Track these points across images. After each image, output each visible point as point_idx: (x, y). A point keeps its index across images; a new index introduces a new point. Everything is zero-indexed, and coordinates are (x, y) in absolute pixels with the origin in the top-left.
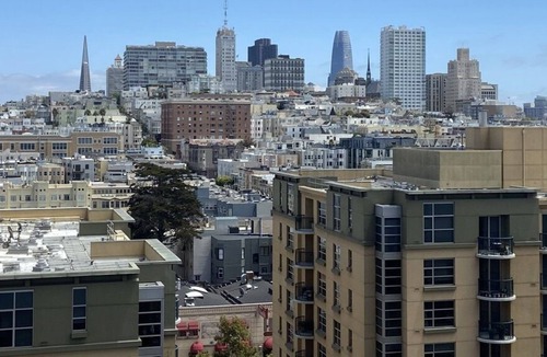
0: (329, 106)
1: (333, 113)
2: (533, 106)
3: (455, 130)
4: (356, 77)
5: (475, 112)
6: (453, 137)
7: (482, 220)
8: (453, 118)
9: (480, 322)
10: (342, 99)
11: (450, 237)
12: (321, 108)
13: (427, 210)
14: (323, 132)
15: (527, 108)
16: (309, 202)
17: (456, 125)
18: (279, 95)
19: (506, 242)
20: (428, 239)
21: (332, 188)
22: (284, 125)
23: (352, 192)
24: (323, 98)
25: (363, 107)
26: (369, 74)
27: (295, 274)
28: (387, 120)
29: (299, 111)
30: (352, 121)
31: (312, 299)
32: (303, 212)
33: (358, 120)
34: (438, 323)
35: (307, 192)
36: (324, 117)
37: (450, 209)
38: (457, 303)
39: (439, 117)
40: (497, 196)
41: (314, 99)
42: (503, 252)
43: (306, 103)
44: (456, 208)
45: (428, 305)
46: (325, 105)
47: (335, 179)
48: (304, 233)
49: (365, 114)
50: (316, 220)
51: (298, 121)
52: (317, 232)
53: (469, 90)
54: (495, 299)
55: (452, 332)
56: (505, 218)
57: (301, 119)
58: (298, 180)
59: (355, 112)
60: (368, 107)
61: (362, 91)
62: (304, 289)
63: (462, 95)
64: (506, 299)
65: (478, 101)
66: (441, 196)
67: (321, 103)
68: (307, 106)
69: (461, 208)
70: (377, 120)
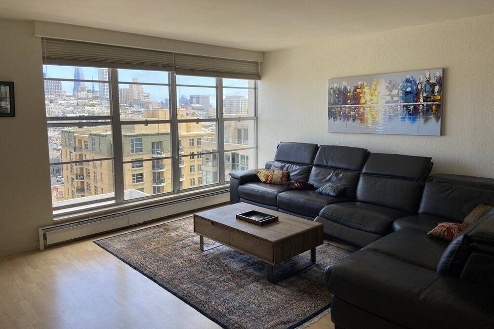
0: (76, 102)
1: (78, 104)
2: (164, 102)
3: (134, 112)
4: (87, 89)
5: (142, 105)
6: (133, 115)
7: (153, 144)
8: (133, 107)
9: (153, 179)
10: (81, 99)
11: (141, 150)
12: (71, 102)
13: (132, 141)
14: (74, 113)
15: (162, 103)
16: (80, 141)
17: (134, 110)
18: (49, 96)
19: (161, 151)
20: (133, 151)
21: (90, 134)
22: (53, 110)
23: (100, 135)
24: (72, 98)
25: (91, 102)
26: (93, 88)
27: (75, 170)
28: (104, 108)
29: (60, 104)
30: (87, 108)
31: (83, 179)
32: (77, 144)
33: (90, 108)
34: (137, 181)
35: (78, 137)
36: (74, 106)
37: (141, 140)
38: (144, 174)
39: (126, 106)
40: (158, 134)
41: (67, 99)
42: (160, 154)
43: (64, 100)
44: (143, 140)
45: (133, 176)
46: (74, 101)
47: (91, 131)
48: (78, 153)
49: (93, 105)
50: (83, 148)
51: (60, 108)
52: (84, 152)
53: (139, 95)
54: (160, 171)
55: (143, 184)
56: (161, 142)
57: (62, 107)
58: (74, 132)
59: (88, 104)
60: (94, 102)
61: (90, 95)
62: (80, 176)
63: (136, 97)
64: (162, 170)
65: (142, 100)
66: (137, 136)
67: (71, 100)
68: (65, 101)
69: (145, 140)
70: (99, 107)
